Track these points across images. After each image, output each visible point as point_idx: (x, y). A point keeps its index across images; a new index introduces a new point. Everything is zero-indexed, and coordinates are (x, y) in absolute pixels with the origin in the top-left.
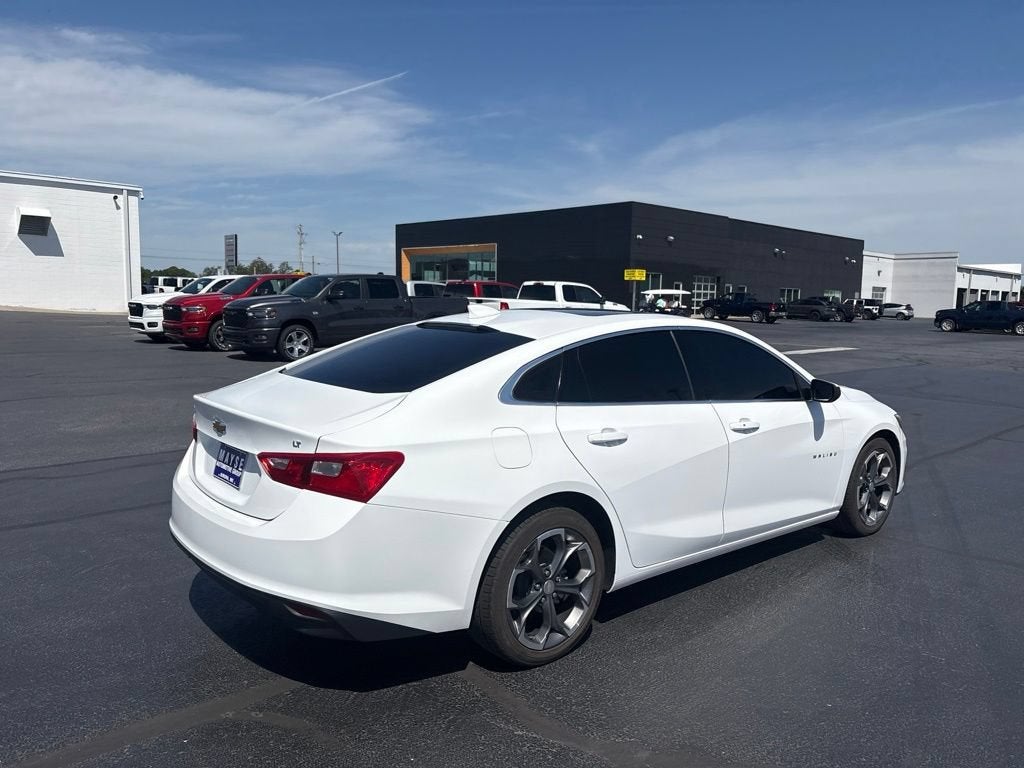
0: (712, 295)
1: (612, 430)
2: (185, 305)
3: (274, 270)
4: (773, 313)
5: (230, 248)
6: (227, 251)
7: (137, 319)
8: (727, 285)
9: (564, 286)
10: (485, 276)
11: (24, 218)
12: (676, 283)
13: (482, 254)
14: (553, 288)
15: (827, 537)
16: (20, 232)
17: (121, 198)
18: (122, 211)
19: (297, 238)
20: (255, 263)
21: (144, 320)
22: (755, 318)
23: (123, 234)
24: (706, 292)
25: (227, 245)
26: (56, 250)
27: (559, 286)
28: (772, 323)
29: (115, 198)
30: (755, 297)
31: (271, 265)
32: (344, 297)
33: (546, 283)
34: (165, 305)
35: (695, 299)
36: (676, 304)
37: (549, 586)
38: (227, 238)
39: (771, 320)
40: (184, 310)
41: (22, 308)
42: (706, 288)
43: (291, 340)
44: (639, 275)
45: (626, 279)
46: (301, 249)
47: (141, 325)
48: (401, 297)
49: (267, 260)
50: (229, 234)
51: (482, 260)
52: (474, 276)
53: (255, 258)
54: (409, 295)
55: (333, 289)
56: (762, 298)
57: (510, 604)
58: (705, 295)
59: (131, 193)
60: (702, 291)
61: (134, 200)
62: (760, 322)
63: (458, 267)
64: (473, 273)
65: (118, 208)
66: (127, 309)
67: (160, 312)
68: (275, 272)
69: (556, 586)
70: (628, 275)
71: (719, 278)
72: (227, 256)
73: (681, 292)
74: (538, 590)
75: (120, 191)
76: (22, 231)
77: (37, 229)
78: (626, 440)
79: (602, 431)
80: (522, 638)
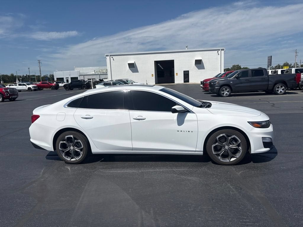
5: (269, 60)
6: (268, 61)
11: (196, 60)
16: (195, 64)
17: (219, 52)
18: (219, 55)
19: (295, 54)
23: (220, 61)
26: (203, 68)
29: (218, 52)
38: (268, 57)
40: (205, 83)
41: (195, 83)
43: (223, 91)
46: (296, 58)
50: (269, 56)
53: (285, 62)
59: (222, 50)
61: (223, 52)
65: (219, 54)
72: (268, 63)
75: (219, 50)
76: (196, 64)
77: (199, 63)
78: (92, 118)
79: (86, 115)
80: (64, 156)
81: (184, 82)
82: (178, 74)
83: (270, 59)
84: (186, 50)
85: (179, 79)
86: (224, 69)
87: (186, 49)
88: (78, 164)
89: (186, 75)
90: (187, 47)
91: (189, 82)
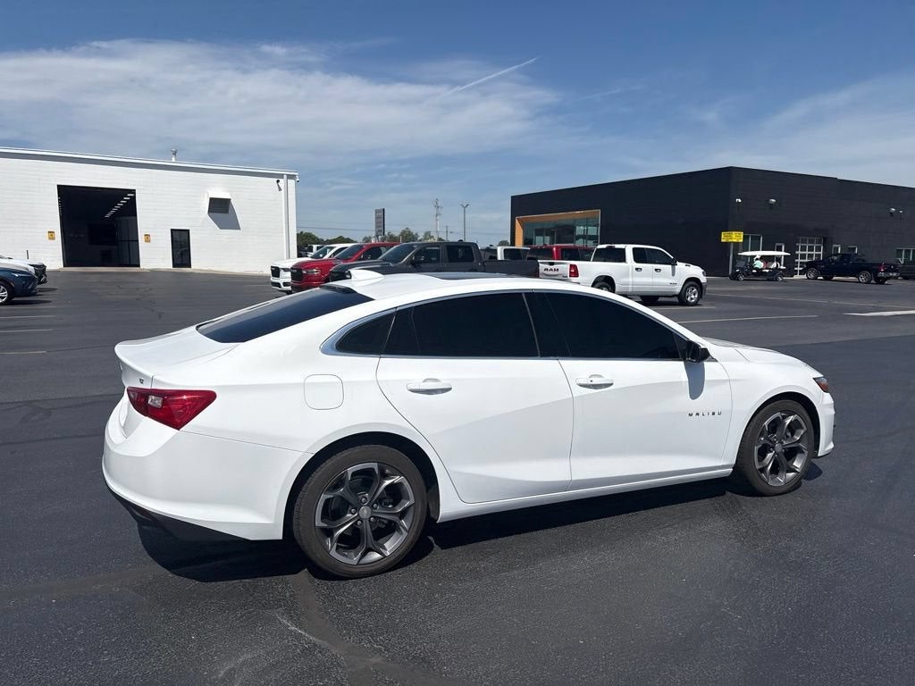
0: (818, 256)
1: (436, 380)
2: (306, 269)
3: (419, 239)
4: (882, 274)
5: (379, 220)
6: (377, 222)
7: (275, 280)
8: (834, 246)
9: (634, 249)
10: (590, 239)
11: (212, 200)
12: (778, 244)
13: (587, 219)
14: (624, 250)
15: (729, 494)
17: (282, 181)
18: (283, 191)
19: (435, 211)
20: (403, 232)
21: (281, 281)
22: (862, 279)
23: (284, 210)
24: (810, 252)
25: (377, 218)
26: (234, 225)
27: (629, 249)
28: (882, 283)
29: (278, 181)
30: (863, 258)
31: (416, 234)
32: (423, 262)
33: (617, 246)
34: (292, 268)
35: (799, 260)
36: (774, 265)
37: (365, 512)
38: (377, 211)
39: (880, 281)
40: (304, 272)
41: (211, 271)
42: (811, 249)
44: (736, 237)
45: (723, 241)
46: (437, 220)
47: (278, 285)
48: (475, 261)
49: (414, 230)
50: (378, 208)
51: (587, 225)
52: (581, 240)
54: (499, 258)
55: (417, 254)
56: (872, 258)
57: (319, 523)
58: (810, 256)
59: (292, 177)
60: (807, 252)
61: (292, 183)
62: (868, 283)
63: (566, 232)
64: (579, 237)
65: (280, 189)
66: (269, 272)
67: (289, 274)
68: (421, 240)
69: (372, 512)
70: (724, 237)
71: (825, 239)
72: (377, 227)
73: (783, 253)
74: (353, 514)
75: (282, 176)
76: (211, 210)
77: (220, 208)
78: (450, 389)
79: (425, 381)
80: (333, 553)
81: (174, 266)
82: (151, 238)
83: (381, 216)
84: (173, 162)
85: (155, 255)
86: (298, 235)
87: (173, 160)
88: (387, 571)
89: (181, 244)
90: (175, 154)
91: (190, 266)
